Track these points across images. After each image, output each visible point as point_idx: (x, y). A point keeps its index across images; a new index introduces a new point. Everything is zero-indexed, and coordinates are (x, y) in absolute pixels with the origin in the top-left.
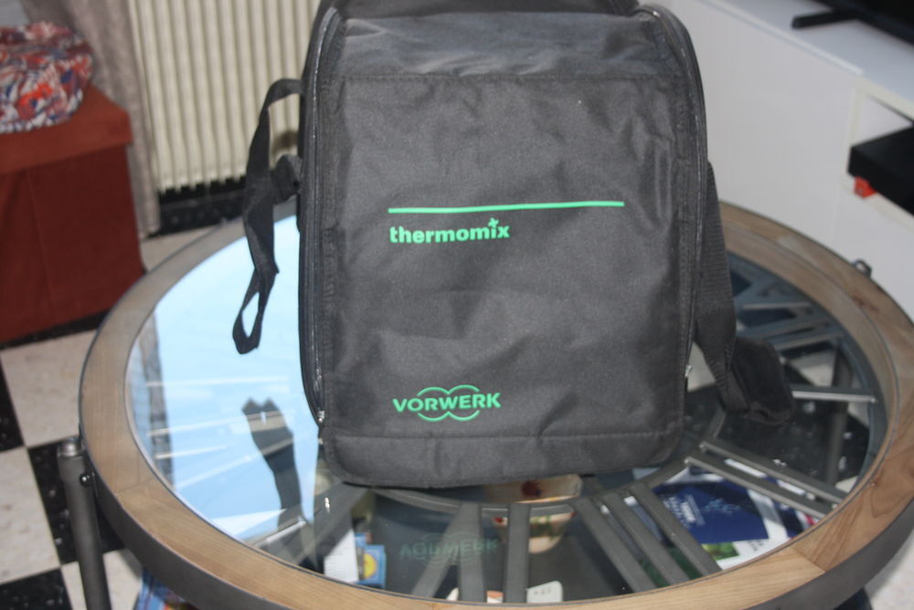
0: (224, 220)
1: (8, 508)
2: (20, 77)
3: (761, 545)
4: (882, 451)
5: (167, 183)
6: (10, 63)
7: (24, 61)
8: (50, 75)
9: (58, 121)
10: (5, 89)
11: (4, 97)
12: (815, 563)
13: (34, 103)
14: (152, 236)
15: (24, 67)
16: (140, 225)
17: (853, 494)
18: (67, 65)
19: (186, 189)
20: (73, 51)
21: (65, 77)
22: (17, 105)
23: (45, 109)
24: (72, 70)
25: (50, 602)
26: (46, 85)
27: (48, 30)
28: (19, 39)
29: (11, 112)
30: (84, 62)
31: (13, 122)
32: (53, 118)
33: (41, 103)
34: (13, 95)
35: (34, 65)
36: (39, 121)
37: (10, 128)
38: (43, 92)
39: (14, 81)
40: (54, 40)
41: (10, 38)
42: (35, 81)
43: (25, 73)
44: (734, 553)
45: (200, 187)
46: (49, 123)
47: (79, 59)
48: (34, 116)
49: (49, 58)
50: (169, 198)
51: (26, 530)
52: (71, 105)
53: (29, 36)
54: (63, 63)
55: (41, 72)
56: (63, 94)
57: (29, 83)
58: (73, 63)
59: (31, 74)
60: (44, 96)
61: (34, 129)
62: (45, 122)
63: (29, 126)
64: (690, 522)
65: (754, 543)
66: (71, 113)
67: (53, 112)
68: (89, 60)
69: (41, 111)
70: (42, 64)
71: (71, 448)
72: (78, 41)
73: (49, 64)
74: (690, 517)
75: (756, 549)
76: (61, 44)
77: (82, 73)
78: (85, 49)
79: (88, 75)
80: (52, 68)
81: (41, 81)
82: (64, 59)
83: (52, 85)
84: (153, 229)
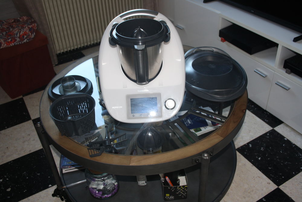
0: (73, 60)
1: (29, 135)
2: (19, 30)
4: (234, 106)
5: (59, 52)
6: (17, 27)
7: (20, 26)
8: (26, 30)
9: (30, 41)
10: (16, 34)
11: (16, 36)
12: (221, 136)
13: (24, 37)
14: (56, 65)
15: (20, 28)
16: (53, 63)
17: (229, 118)
18: (30, 26)
19: (63, 53)
20: (32, 23)
21: (30, 30)
22: (19, 38)
23: (26, 38)
24: (32, 27)
25: (42, 157)
26: (26, 32)
27: (25, 18)
28: (18, 21)
29: (18, 39)
30: (35, 25)
31: (19, 42)
32: (28, 40)
33: (25, 36)
34: (18, 35)
35: (23, 27)
36: (25, 41)
37: (18, 43)
38: (25, 34)
39: (18, 31)
40: (27, 20)
41: (16, 21)
42: (23, 31)
43: (20, 29)
44: (201, 130)
45: (67, 52)
46: (28, 41)
47: (33, 25)
48: (24, 40)
49: (26, 25)
50: (59, 55)
51: (34, 140)
52: (33, 36)
53: (21, 20)
54: (29, 26)
55: (24, 29)
56: (30, 34)
57: (22, 32)
58: (32, 26)
59: (22, 30)
60: (26, 35)
61: (24, 43)
62: (27, 41)
63: (23, 42)
64: (190, 124)
65: (205, 127)
66: (33, 38)
67: (28, 39)
68: (36, 24)
69: (25, 39)
70: (25, 27)
71: (39, 125)
72: (33, 20)
73: (26, 26)
74: (190, 123)
75: (205, 129)
76: (29, 21)
77: (34, 28)
78: (35, 22)
79: (36, 28)
80: (27, 28)
81: (24, 31)
82: (29, 25)
83: (27, 32)
84: (56, 64)
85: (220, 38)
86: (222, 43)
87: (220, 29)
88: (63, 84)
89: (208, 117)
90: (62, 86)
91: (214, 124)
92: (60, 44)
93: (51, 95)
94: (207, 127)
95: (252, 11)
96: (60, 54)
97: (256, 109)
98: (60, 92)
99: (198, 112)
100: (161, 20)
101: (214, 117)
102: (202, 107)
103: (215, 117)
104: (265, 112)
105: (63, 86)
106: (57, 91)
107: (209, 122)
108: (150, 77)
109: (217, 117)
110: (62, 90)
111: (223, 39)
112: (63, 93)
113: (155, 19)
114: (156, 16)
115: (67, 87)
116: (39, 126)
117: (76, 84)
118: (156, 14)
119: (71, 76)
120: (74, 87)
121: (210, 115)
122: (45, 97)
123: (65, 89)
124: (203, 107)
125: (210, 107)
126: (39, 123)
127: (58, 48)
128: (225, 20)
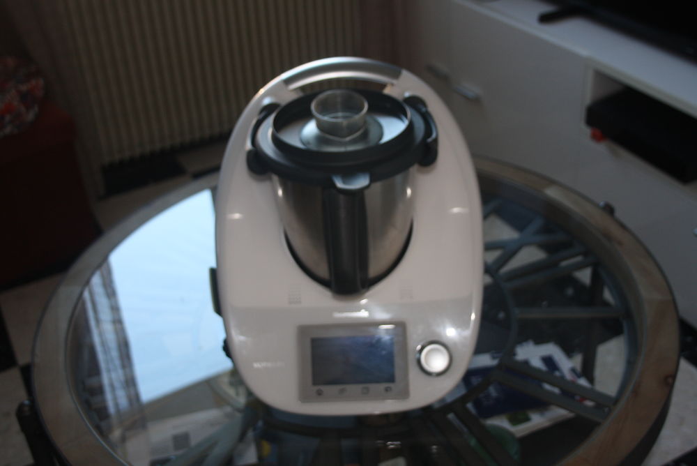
8: (12, 97)
9: (22, 129)
18: (24, 88)
20: (29, 76)
21: (26, 98)
23: (11, 122)
24: (29, 91)
26: (10, 104)
27: (11, 62)
30: (38, 83)
32: (18, 128)
33: (8, 118)
36: (8, 130)
38: (9, 109)
40: (16, 69)
44: (528, 418)
46: (16, 131)
47: (34, 82)
48: (4, 127)
52: (31, 116)
54: (21, 87)
55: (6, 95)
56: (23, 110)
58: (29, 86)
60: (9, 112)
61: (5, 136)
62: (12, 130)
64: (495, 398)
65: (541, 409)
66: (31, 123)
67: (17, 123)
68: (41, 81)
69: (8, 123)
70: (7, 88)
71: (26, 409)
72: (33, 69)
73: (11, 87)
75: (542, 414)
76: (21, 71)
77: (36, 93)
78: (38, 73)
79: (42, 94)
80: (13, 91)
81: (6, 100)
82: (21, 83)
83: (15, 104)
84: (101, 193)
87: (588, 101)
100: (407, 94)
108: (374, 269)
111: (598, 132)
113: (387, 91)
114: (395, 82)
116: (28, 414)
118: (396, 75)
125: (556, 343)
128: (602, 77)
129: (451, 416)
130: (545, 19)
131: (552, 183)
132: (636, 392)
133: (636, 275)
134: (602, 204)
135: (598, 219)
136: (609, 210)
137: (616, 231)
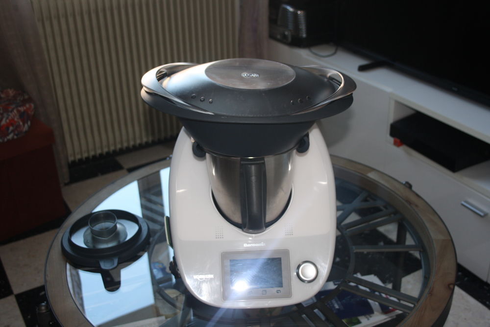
3: (371, 317)
5: (71, 159)
8: (14, 115)
9: (19, 136)
13: (8, 128)
14: (66, 184)
15: (1, 111)
16: (60, 180)
18: (22, 109)
19: (80, 160)
20: (24, 102)
21: (22, 115)
23: (13, 131)
24: (25, 111)
26: (13, 120)
27: (11, 92)
30: (30, 107)
32: (17, 135)
33: (11, 128)
35: (6, 110)
36: (10, 137)
38: (12, 123)
40: (15, 97)
42: (7, 118)
43: (2, 115)
44: (359, 322)
45: (87, 159)
46: (15, 137)
47: (28, 106)
48: (8, 135)
49: (13, 106)
50: (72, 165)
52: (26, 128)
53: (3, 96)
54: (20, 109)
55: (10, 114)
56: (21, 123)
57: (4, 119)
58: (25, 108)
59: (5, 115)
60: (12, 125)
61: (8, 140)
62: (13, 137)
63: (6, 140)
64: (337, 309)
65: (368, 316)
66: (26, 132)
67: (16, 132)
68: (32, 105)
69: (11, 132)
70: (10, 109)
71: (43, 308)
72: (26, 97)
73: (13, 109)
74: (337, 307)
75: (368, 319)
76: (18, 98)
77: (30, 112)
78: (30, 100)
79: (33, 113)
80: (15, 111)
81: (10, 118)
82: (20, 106)
83: (16, 119)
84: (66, 181)
85: (392, 140)
86: (395, 148)
87: (391, 121)
88: (93, 227)
89: (372, 294)
90: (89, 231)
91: (385, 310)
92: (76, 143)
93: (67, 248)
94: (372, 315)
95: (454, 89)
96: (74, 162)
97: (466, 279)
98: (85, 243)
99: (352, 284)
101: (384, 295)
102: (359, 276)
103: (386, 294)
104: (485, 287)
105: (93, 232)
106: (79, 240)
107: (374, 304)
108: (268, 219)
109: (391, 296)
110: (89, 238)
111: (398, 140)
112: (91, 246)
115: (101, 233)
116: (44, 311)
117: (118, 226)
119: (110, 212)
120: (114, 233)
121: (376, 291)
122: (56, 252)
123: (95, 237)
124: (363, 275)
125: (375, 275)
126: (43, 304)
127: (70, 151)
128: (400, 105)
129: (316, 311)
130: (362, 69)
131: (373, 169)
132: (431, 293)
133: (428, 225)
134: (404, 183)
135: (403, 192)
136: (409, 186)
137: (413, 198)
